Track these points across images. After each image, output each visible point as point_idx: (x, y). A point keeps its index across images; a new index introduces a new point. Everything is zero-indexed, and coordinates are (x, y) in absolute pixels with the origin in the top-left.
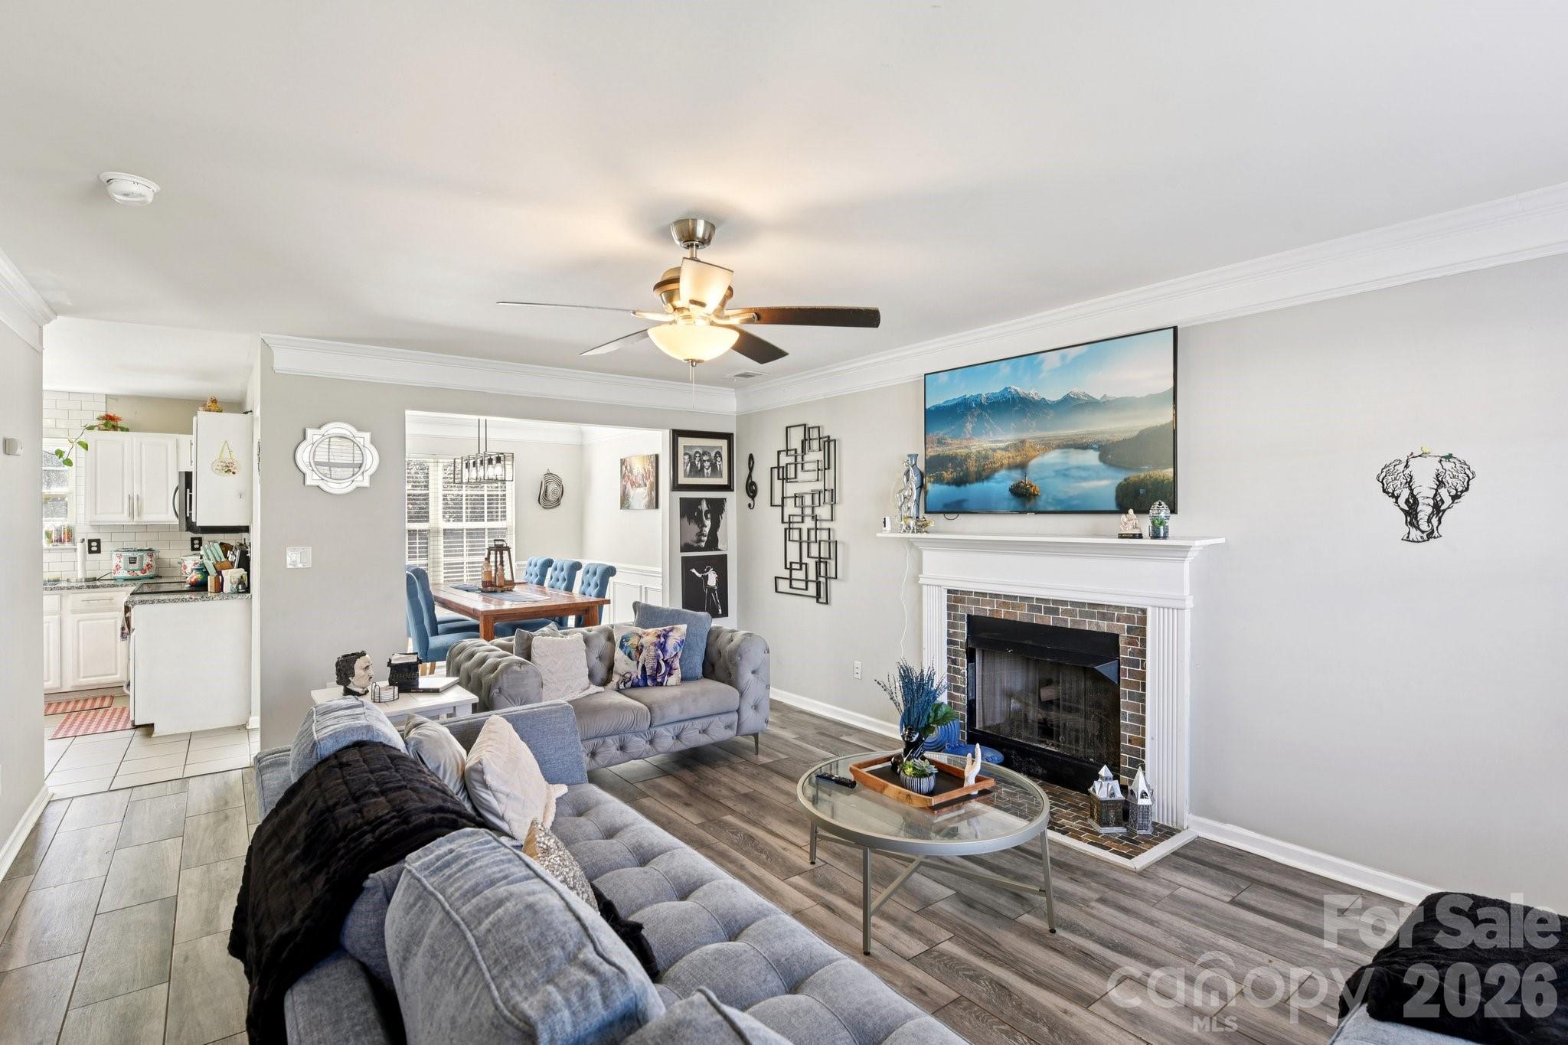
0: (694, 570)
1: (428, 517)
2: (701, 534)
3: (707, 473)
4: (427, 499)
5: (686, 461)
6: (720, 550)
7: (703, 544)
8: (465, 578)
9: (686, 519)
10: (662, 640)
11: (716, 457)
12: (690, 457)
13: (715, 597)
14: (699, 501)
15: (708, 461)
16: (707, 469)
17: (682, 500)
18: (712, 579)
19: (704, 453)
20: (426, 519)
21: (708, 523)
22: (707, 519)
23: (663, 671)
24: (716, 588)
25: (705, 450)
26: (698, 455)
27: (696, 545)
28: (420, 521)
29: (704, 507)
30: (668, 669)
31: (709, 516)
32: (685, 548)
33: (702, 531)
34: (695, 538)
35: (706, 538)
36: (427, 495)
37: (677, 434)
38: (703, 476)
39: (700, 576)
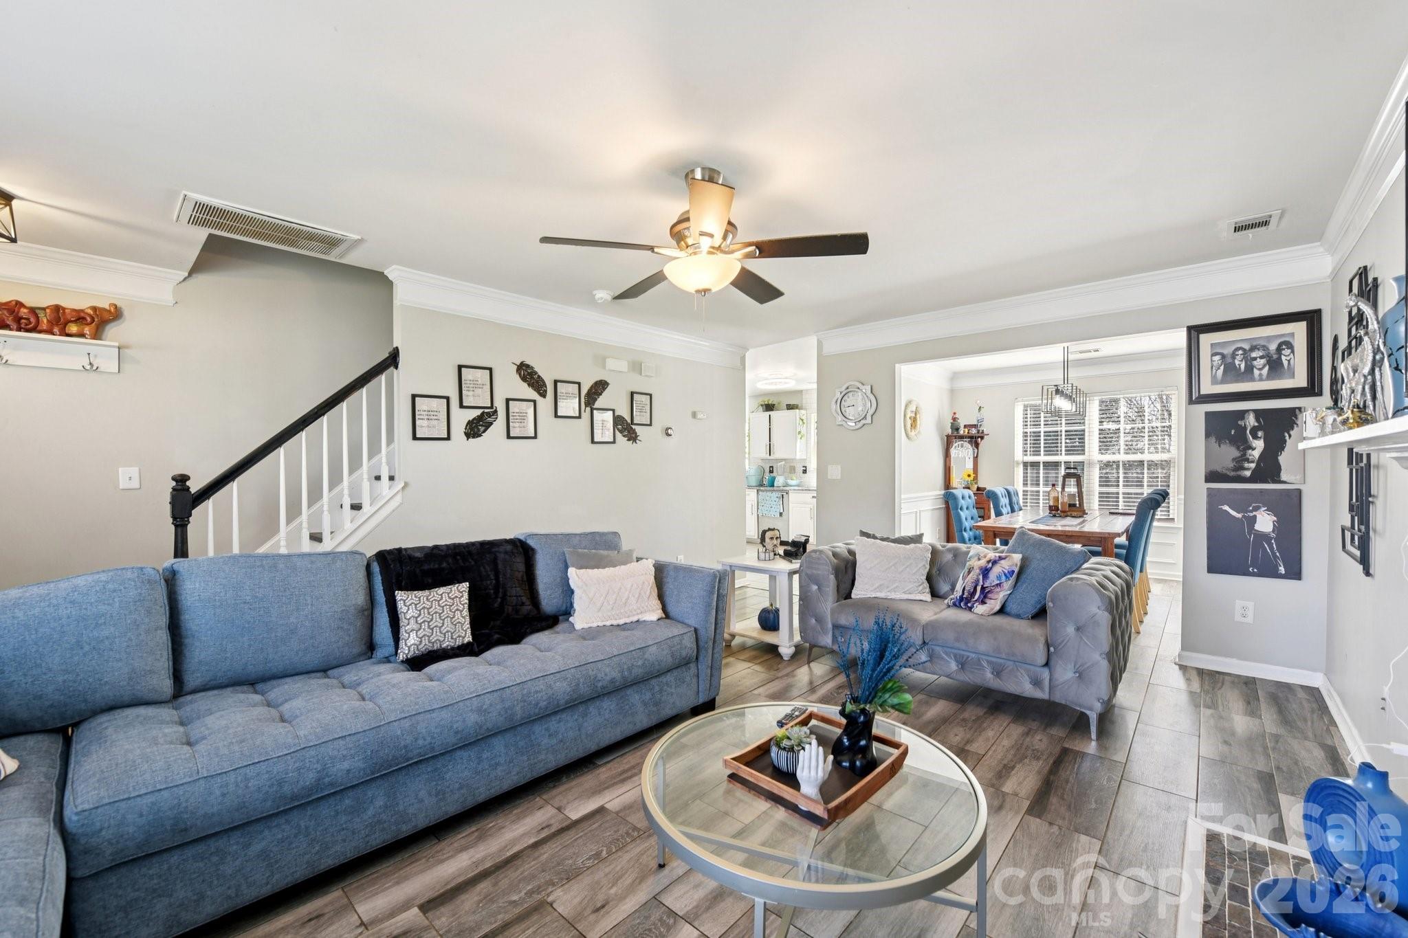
0: (1226, 508)
1: (1084, 450)
2: (1243, 458)
3: (1260, 375)
4: (1084, 435)
5: (1215, 364)
6: (1285, 482)
7: (1248, 473)
8: (1120, 508)
9: (1213, 439)
10: (990, 565)
11: (1279, 350)
12: (1223, 356)
13: (1272, 548)
14: (1242, 414)
15: (1261, 357)
16: (1260, 369)
17: (1208, 414)
18: (1265, 522)
19: (1253, 348)
20: (1082, 452)
21: (1259, 445)
22: (1255, 437)
23: (976, 597)
24: (1273, 535)
25: (1254, 344)
26: (1240, 352)
27: (1232, 474)
28: (1073, 454)
29: (1251, 421)
30: (982, 596)
31: (1260, 434)
32: (1212, 477)
33: (1245, 455)
34: (1231, 465)
35: (1253, 465)
36: (1084, 431)
37: (1195, 331)
38: (1253, 380)
39: (1239, 516)
